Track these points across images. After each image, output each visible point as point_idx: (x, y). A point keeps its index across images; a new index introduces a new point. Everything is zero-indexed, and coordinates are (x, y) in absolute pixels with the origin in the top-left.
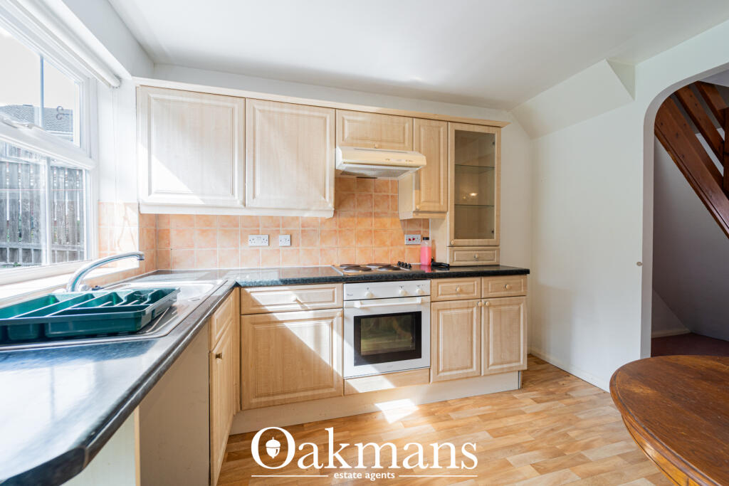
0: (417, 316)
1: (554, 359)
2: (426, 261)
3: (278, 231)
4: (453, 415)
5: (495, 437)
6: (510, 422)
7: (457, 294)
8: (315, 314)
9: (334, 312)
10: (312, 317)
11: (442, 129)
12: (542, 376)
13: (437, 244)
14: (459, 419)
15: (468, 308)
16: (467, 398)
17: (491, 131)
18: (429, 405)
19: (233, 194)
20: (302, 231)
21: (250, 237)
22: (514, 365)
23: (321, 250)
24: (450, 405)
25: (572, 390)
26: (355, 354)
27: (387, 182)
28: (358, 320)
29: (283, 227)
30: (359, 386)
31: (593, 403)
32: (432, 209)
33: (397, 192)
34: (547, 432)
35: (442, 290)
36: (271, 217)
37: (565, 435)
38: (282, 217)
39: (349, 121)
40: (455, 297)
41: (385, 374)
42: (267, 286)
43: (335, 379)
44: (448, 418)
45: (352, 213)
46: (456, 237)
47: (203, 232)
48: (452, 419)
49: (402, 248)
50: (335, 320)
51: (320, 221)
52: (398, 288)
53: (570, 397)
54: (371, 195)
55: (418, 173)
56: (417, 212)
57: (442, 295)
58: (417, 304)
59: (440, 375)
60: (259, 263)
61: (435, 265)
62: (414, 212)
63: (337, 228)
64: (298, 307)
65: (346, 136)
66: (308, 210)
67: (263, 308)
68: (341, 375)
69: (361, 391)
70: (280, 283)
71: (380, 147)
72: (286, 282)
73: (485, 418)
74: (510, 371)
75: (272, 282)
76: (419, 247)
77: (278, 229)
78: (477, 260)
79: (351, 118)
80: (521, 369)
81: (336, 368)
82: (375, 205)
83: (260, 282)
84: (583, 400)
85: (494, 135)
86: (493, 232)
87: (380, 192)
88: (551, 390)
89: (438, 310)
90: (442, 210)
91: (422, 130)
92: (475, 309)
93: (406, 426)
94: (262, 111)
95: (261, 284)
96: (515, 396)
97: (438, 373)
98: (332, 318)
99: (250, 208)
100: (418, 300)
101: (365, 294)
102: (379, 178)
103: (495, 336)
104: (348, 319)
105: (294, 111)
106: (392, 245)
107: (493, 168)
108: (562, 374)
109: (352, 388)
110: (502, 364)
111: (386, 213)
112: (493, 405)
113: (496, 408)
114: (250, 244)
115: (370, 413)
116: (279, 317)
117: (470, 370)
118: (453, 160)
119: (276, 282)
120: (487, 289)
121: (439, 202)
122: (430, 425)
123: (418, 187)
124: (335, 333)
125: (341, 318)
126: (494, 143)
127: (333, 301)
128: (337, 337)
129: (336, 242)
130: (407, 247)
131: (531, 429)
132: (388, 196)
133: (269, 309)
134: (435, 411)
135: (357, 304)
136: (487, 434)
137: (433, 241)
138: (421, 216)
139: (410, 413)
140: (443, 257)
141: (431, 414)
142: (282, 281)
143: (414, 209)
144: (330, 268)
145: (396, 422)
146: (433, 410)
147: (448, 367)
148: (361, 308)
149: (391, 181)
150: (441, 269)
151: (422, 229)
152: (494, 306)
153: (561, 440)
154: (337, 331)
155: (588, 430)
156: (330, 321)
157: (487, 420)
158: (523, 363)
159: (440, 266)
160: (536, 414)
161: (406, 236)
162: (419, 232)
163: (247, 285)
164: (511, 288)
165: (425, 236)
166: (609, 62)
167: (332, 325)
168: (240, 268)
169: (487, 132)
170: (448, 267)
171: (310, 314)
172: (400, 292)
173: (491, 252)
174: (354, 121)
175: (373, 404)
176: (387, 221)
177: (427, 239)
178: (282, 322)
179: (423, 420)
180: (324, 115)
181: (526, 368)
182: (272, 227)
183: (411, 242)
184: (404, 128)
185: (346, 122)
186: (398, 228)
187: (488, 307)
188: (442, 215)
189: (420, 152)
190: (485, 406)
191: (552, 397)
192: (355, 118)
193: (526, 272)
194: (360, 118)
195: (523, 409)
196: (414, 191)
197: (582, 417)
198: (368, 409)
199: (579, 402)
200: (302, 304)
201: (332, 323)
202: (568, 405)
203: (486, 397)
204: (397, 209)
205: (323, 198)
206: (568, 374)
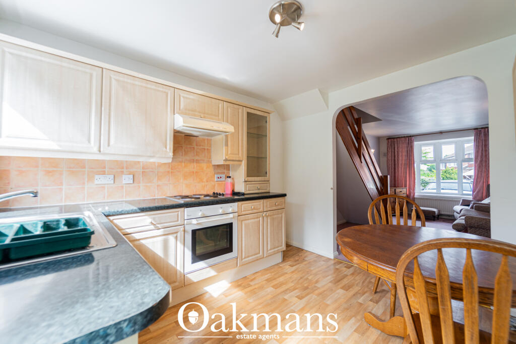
0: (230, 226)
1: (295, 243)
2: (229, 191)
3: (122, 172)
4: (252, 283)
5: (276, 289)
6: (281, 279)
7: (252, 210)
8: (164, 231)
9: (178, 229)
10: (162, 233)
11: (240, 110)
12: (291, 253)
13: (236, 181)
14: (255, 285)
15: (257, 218)
16: (256, 273)
17: (265, 115)
18: (237, 281)
19: (89, 141)
20: (143, 172)
21: (97, 177)
22: (280, 248)
23: (158, 186)
24: (248, 278)
25: (305, 257)
26: (192, 255)
27: (204, 140)
28: (194, 232)
29: (127, 169)
30: (194, 278)
31: (315, 261)
32: (234, 159)
33: (210, 147)
34: (300, 280)
35: (244, 208)
36: (117, 161)
37: (307, 279)
38: (126, 161)
39: (183, 97)
40: (250, 212)
41: (210, 266)
42: (128, 214)
43: (178, 276)
44: (249, 286)
45: (180, 160)
46: (248, 176)
47: (48, 173)
48: (251, 286)
49: (213, 183)
50: (179, 234)
51: (157, 165)
52: (219, 208)
53: (306, 261)
54: (194, 148)
55: (227, 136)
56: (226, 160)
57: (244, 211)
58: (231, 218)
59: (243, 260)
60: (104, 197)
61: (234, 193)
62: (224, 160)
63: (170, 170)
64: (152, 227)
65: (182, 107)
66: (153, 157)
67: (124, 231)
68: (182, 272)
69: (195, 281)
70: (138, 211)
71: (204, 117)
72: (143, 210)
73: (268, 280)
74: (278, 252)
75: (132, 210)
76: (224, 182)
77: (123, 170)
78: (259, 189)
79: (185, 96)
80: (283, 250)
81: (179, 268)
82: (197, 154)
83: (122, 211)
84: (311, 261)
85: (267, 117)
86: (266, 173)
87: (200, 146)
88: (297, 259)
89: (242, 221)
90: (240, 159)
91: (229, 109)
92: (261, 218)
93: (226, 296)
94: (117, 80)
95: (123, 212)
96: (281, 265)
97: (242, 260)
98: (177, 232)
99: (104, 154)
100: (231, 216)
101: (200, 214)
102: (200, 137)
103: (271, 233)
104: (187, 232)
105: (144, 85)
106: (207, 182)
107: (266, 136)
108: (300, 250)
109: (190, 280)
110: (274, 248)
111: (203, 160)
112: (271, 273)
113: (273, 274)
114: (96, 182)
115: (201, 295)
116: (137, 236)
117: (258, 255)
118: (246, 130)
119: (136, 210)
120: (267, 206)
121: (239, 154)
122: (240, 292)
123: (227, 145)
124: (178, 243)
125: (183, 233)
126: (266, 122)
127: (178, 221)
128: (180, 246)
129: (169, 180)
130: (216, 183)
131: (292, 280)
132: (205, 149)
133: (129, 231)
134: (241, 283)
135: (194, 222)
136: (272, 288)
137: (233, 179)
138: (228, 163)
139: (226, 289)
140: (240, 188)
141: (239, 286)
142: (140, 209)
143: (224, 159)
144: (165, 199)
145: (219, 296)
146: (239, 283)
147: (247, 256)
148: (197, 224)
149: (207, 139)
150: (239, 196)
151: (225, 171)
152: (270, 216)
153: (306, 282)
154: (181, 242)
155: (316, 274)
156: (175, 235)
157: (270, 281)
158: (284, 247)
159: (238, 194)
160: (293, 272)
161: (216, 175)
162: (224, 173)
163: (111, 214)
164: (278, 205)
165: (228, 175)
166: (319, 90)
167: (176, 238)
168: (86, 203)
169: (263, 115)
170: (243, 194)
171: (161, 232)
172: (221, 211)
173: (266, 185)
174: (187, 98)
175: (202, 288)
176: (204, 165)
177: (230, 177)
178: (139, 240)
179: (236, 290)
180: (167, 91)
181: (285, 249)
182: (118, 169)
183: (219, 180)
184: (219, 107)
185: (182, 98)
186: (211, 171)
187: (268, 216)
188: (240, 162)
189: (228, 123)
190: (267, 274)
191: (298, 262)
192: (188, 96)
193: (284, 195)
194: (191, 96)
195: (286, 271)
196: (224, 147)
197: (312, 269)
198: (200, 292)
199: (310, 262)
200: (155, 225)
201: (177, 236)
202: (305, 265)
203: (267, 270)
204: (210, 158)
205: (165, 149)
206: (302, 250)
